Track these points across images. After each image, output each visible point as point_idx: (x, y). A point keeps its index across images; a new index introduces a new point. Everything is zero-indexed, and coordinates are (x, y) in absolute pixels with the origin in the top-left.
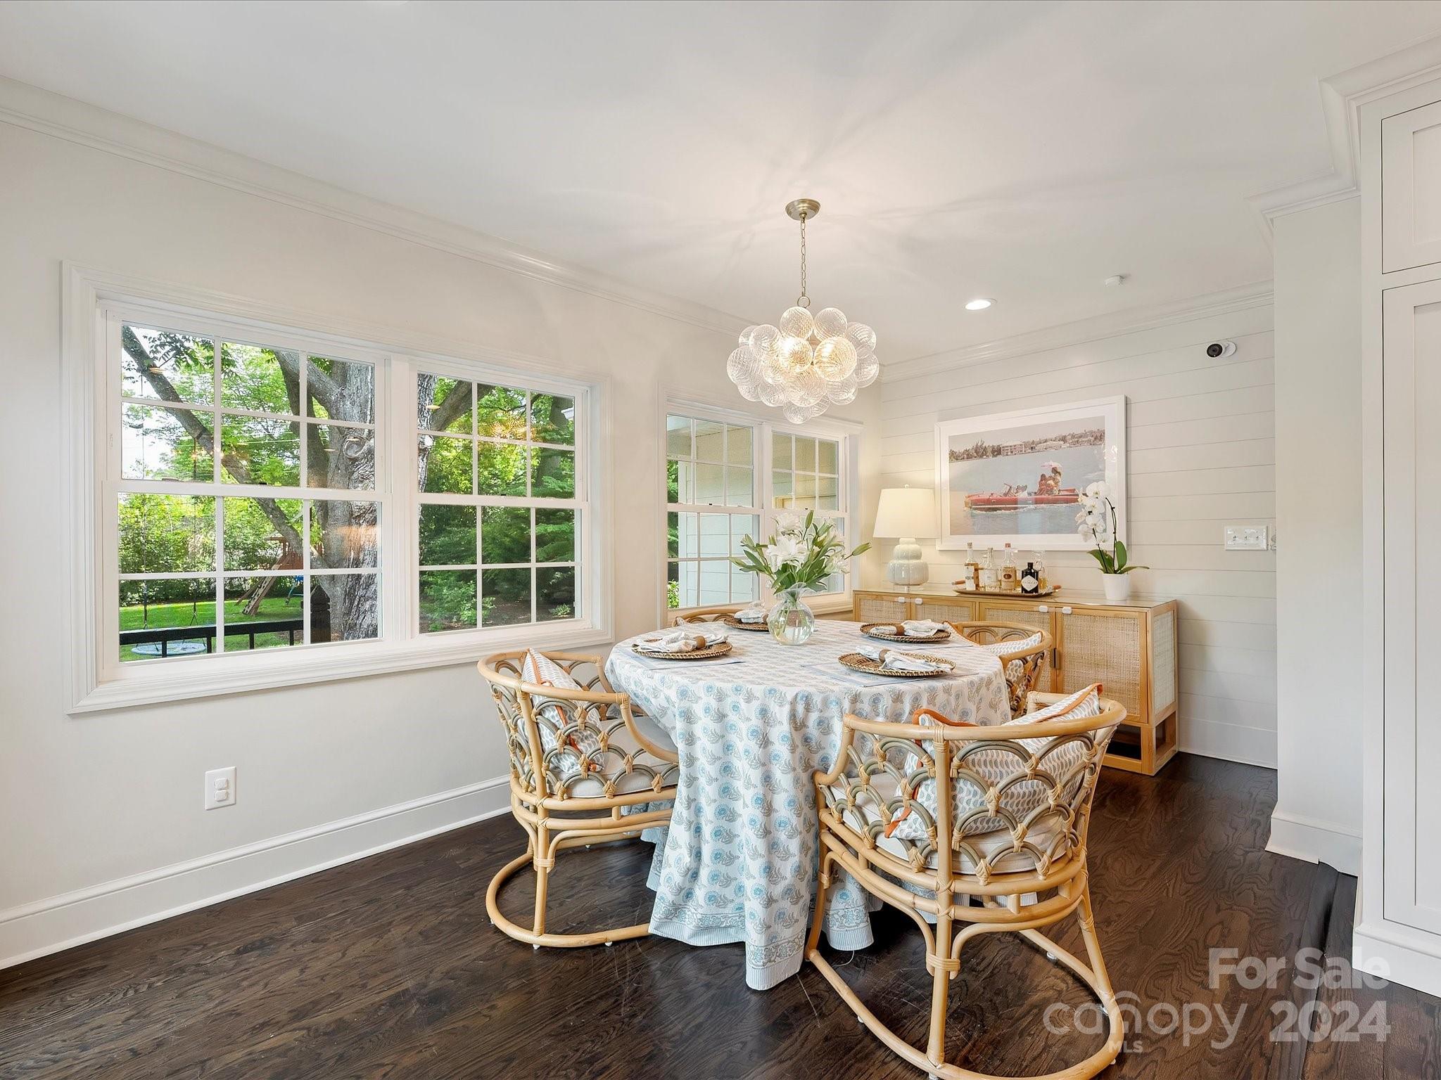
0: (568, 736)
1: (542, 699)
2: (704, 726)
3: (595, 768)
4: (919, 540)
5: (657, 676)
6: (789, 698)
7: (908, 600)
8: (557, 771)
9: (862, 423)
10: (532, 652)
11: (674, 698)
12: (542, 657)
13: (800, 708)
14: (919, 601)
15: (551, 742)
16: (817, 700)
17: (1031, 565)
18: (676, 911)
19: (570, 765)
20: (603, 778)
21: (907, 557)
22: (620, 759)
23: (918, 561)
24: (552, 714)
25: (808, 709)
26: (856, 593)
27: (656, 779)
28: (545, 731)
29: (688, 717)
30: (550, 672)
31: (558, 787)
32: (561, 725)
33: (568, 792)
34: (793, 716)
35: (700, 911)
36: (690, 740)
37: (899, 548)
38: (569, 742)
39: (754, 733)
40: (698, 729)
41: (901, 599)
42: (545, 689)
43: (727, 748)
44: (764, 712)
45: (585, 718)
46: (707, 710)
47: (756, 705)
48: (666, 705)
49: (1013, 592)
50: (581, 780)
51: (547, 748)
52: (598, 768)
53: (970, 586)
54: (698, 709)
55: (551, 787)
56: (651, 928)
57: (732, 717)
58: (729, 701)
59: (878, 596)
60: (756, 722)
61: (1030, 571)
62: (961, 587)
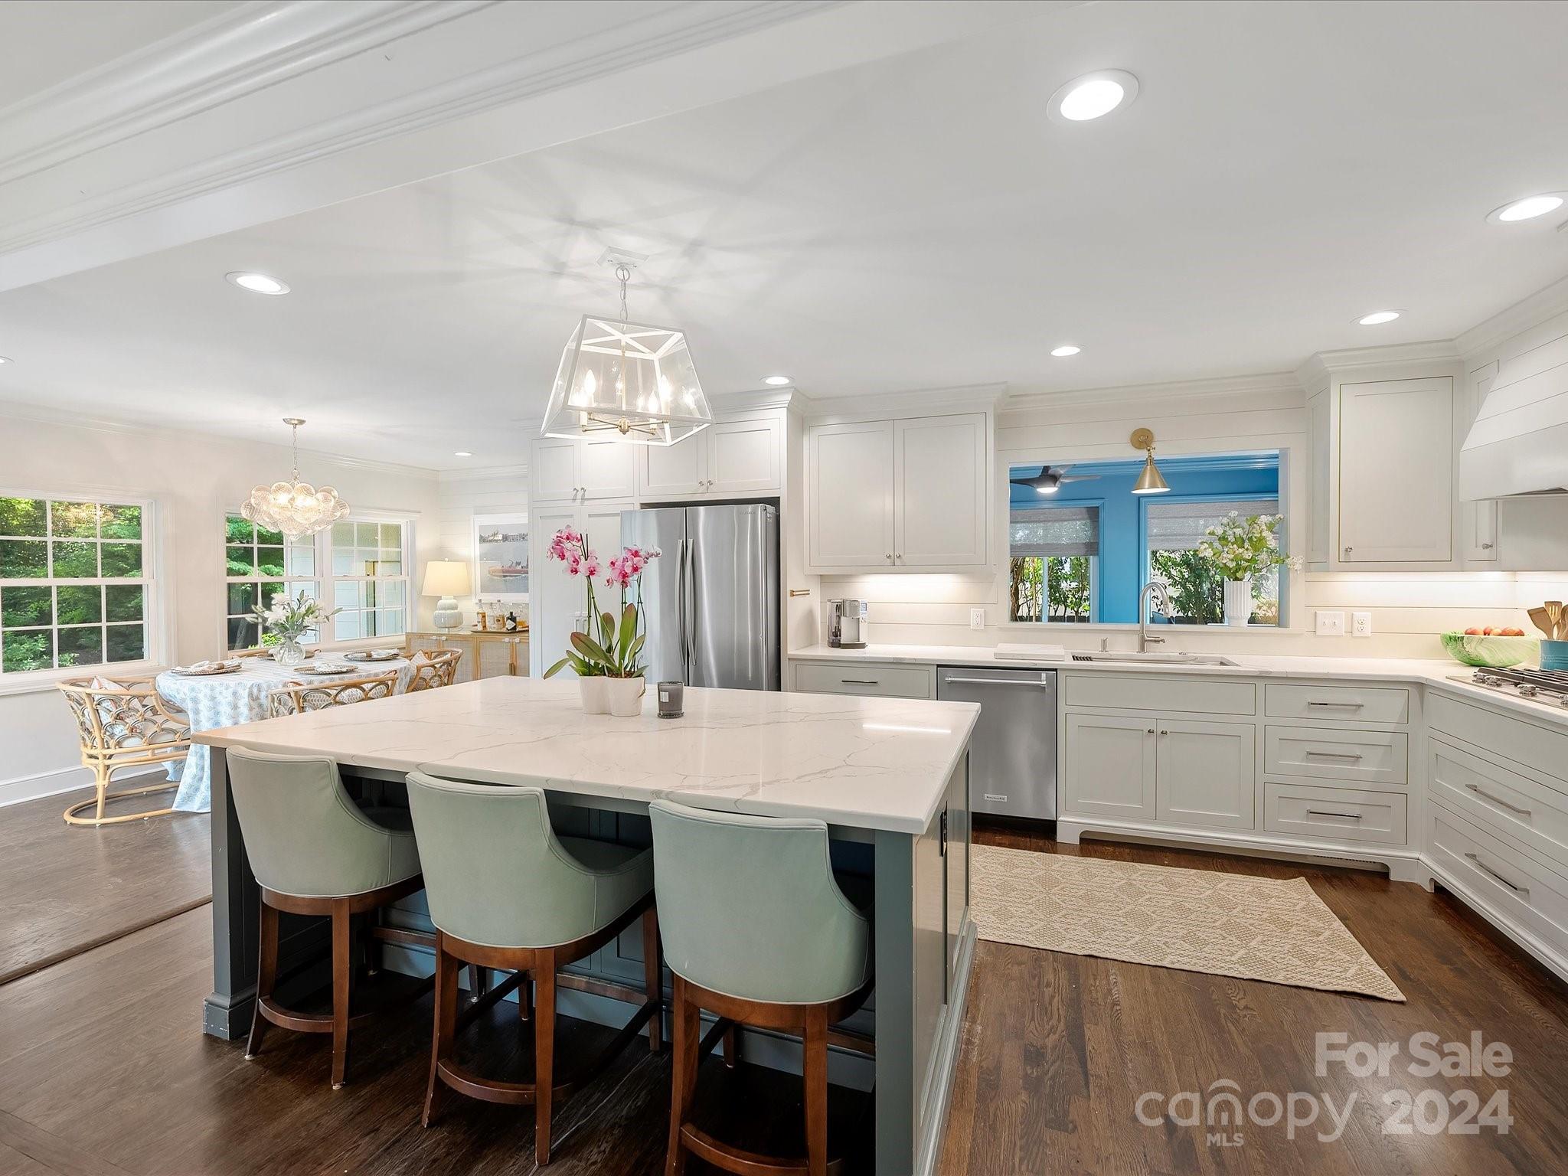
0: (118, 715)
1: (100, 696)
2: (204, 705)
3: (136, 731)
4: (455, 598)
5: (178, 682)
6: (249, 686)
7: (438, 638)
8: (112, 735)
9: (419, 512)
10: (98, 677)
11: (187, 692)
12: (106, 680)
13: (255, 691)
14: (444, 638)
15: (106, 719)
16: (264, 686)
17: (511, 613)
18: (189, 798)
19: (120, 730)
20: (142, 735)
21: (445, 609)
22: (153, 725)
23: (456, 611)
24: (107, 704)
25: (259, 690)
26: (407, 634)
27: (178, 735)
28: (102, 713)
29: (195, 701)
30: (106, 683)
31: (112, 743)
32: (114, 710)
33: (119, 744)
34: (251, 694)
35: (204, 794)
36: (197, 712)
37: (441, 602)
38: (119, 717)
39: (229, 703)
40: (201, 707)
41: (434, 637)
42: (103, 691)
43: (217, 713)
44: (235, 694)
45: (128, 704)
46: (205, 696)
47: (231, 690)
48: (184, 697)
49: (502, 631)
50: (128, 737)
51: (104, 723)
52: (138, 731)
53: (480, 628)
54: (201, 696)
55: (108, 744)
56: (174, 809)
57: (220, 698)
58: (217, 690)
59: (421, 636)
60: (230, 698)
61: (512, 618)
62: (475, 629)
